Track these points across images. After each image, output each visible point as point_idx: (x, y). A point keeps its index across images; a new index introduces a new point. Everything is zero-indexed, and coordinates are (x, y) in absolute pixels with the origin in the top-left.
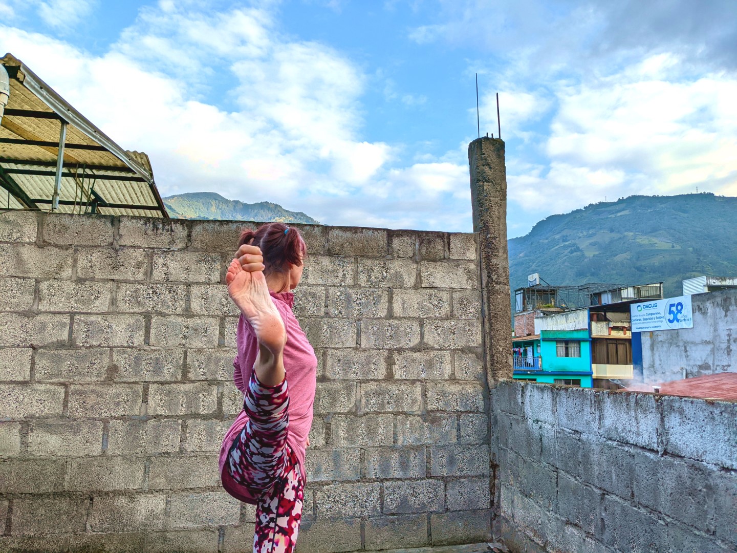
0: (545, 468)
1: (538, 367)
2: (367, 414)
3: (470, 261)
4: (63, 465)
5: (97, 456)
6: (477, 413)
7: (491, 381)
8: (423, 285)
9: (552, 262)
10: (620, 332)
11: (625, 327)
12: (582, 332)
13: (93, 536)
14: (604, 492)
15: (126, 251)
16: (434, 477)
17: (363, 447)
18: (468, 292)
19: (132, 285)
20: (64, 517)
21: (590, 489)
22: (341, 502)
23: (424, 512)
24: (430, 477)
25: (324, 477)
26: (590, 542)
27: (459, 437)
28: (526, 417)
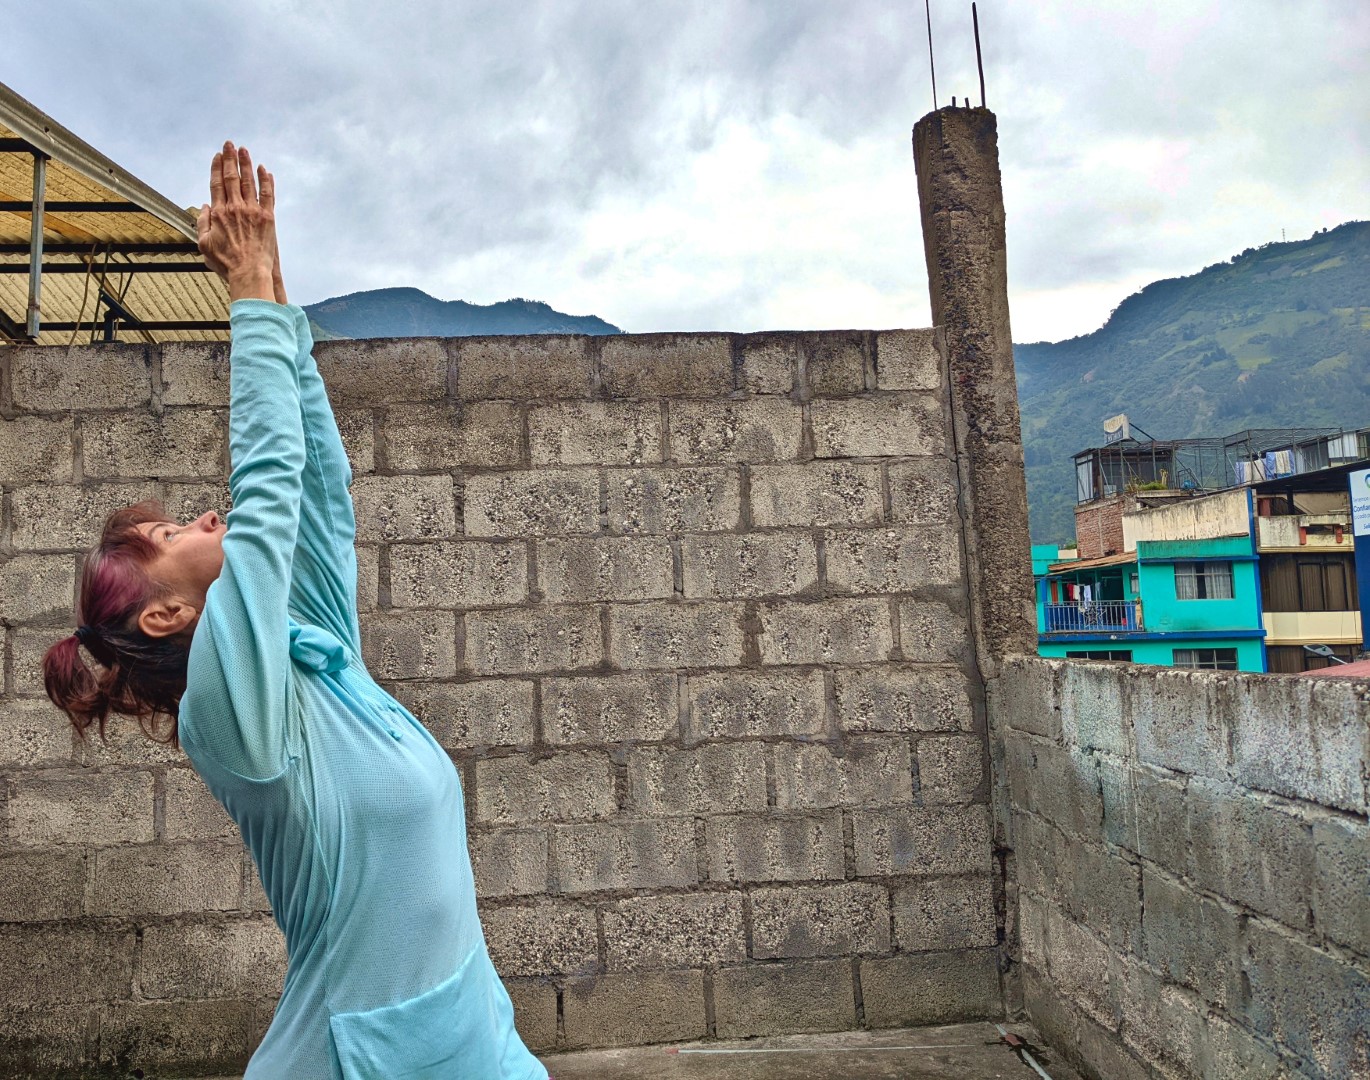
0: (1113, 857)
1: (1135, 625)
2: (706, 742)
3: (926, 392)
4: (79, 863)
5: (144, 845)
6: (956, 733)
7: (987, 663)
8: (818, 454)
9: (1161, 386)
10: (1328, 537)
11: (1338, 526)
12: (1235, 542)
13: (146, 1007)
14: (1247, 912)
15: (178, 416)
16: (864, 879)
17: (700, 815)
18: (925, 464)
19: (196, 488)
20: (87, 970)
21: (1214, 904)
22: (658, 935)
23: (844, 956)
24: (856, 879)
25: (618, 882)
26: (1219, 1025)
27: (917, 788)
28: (1066, 740)
